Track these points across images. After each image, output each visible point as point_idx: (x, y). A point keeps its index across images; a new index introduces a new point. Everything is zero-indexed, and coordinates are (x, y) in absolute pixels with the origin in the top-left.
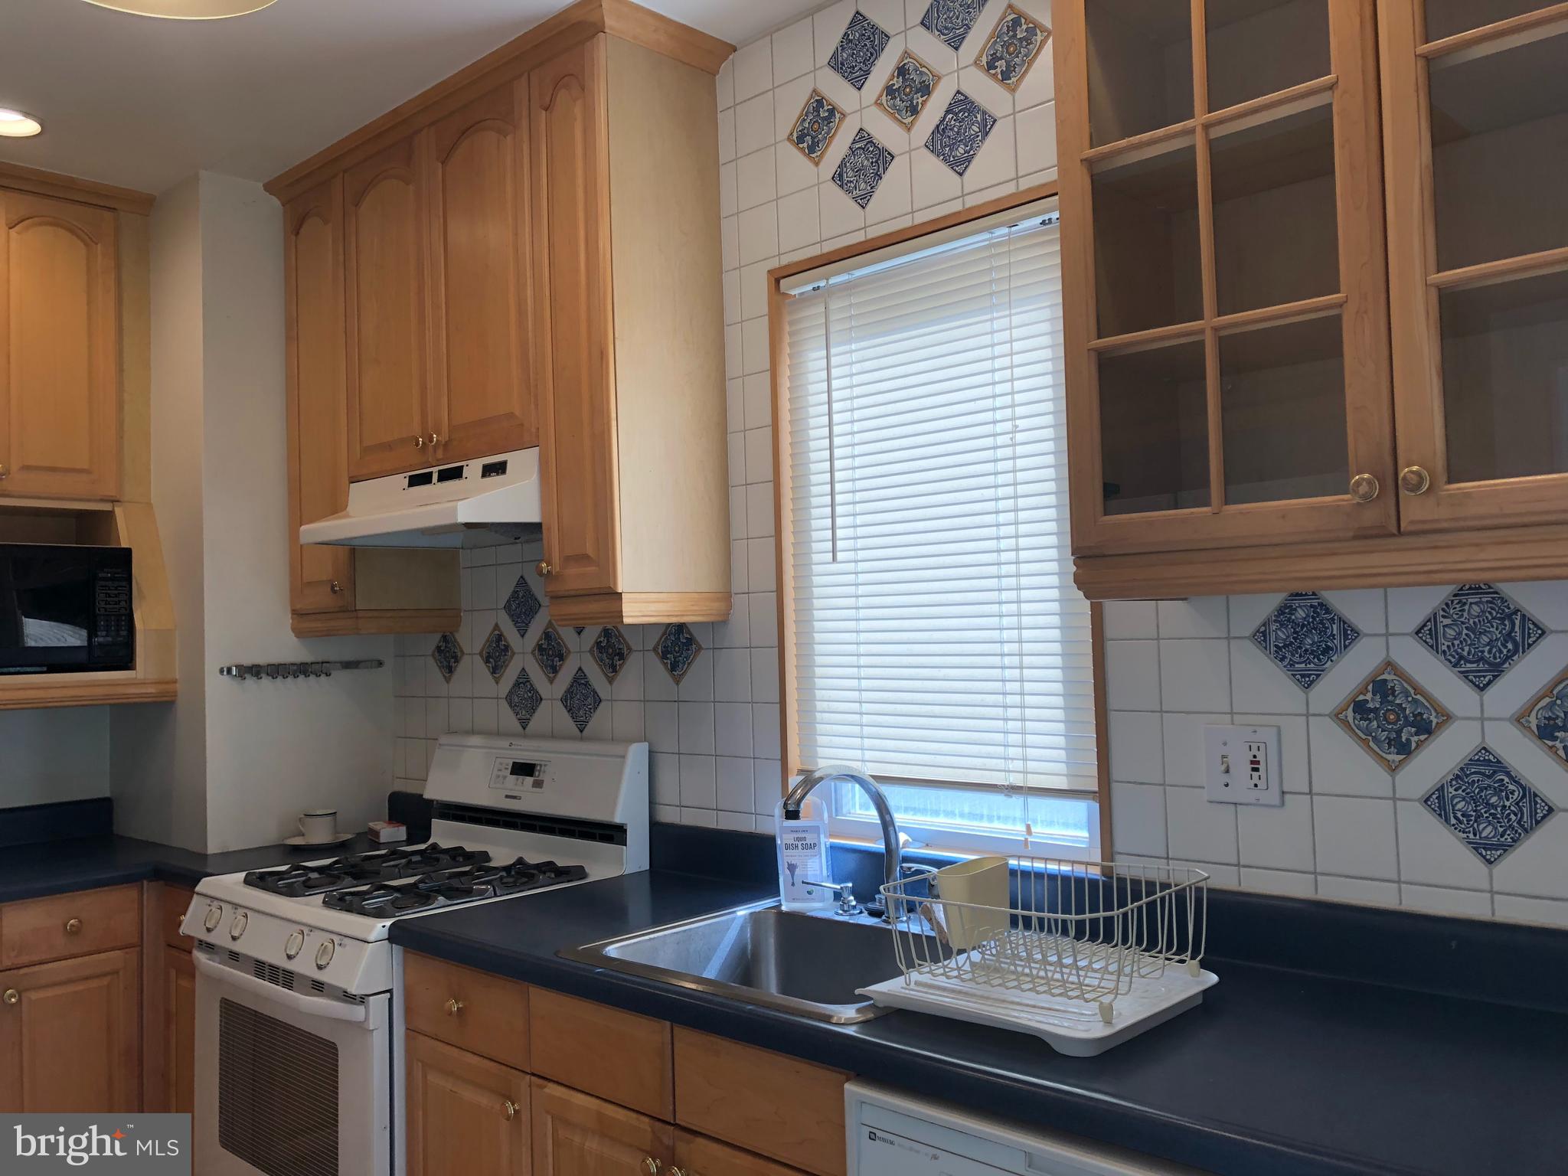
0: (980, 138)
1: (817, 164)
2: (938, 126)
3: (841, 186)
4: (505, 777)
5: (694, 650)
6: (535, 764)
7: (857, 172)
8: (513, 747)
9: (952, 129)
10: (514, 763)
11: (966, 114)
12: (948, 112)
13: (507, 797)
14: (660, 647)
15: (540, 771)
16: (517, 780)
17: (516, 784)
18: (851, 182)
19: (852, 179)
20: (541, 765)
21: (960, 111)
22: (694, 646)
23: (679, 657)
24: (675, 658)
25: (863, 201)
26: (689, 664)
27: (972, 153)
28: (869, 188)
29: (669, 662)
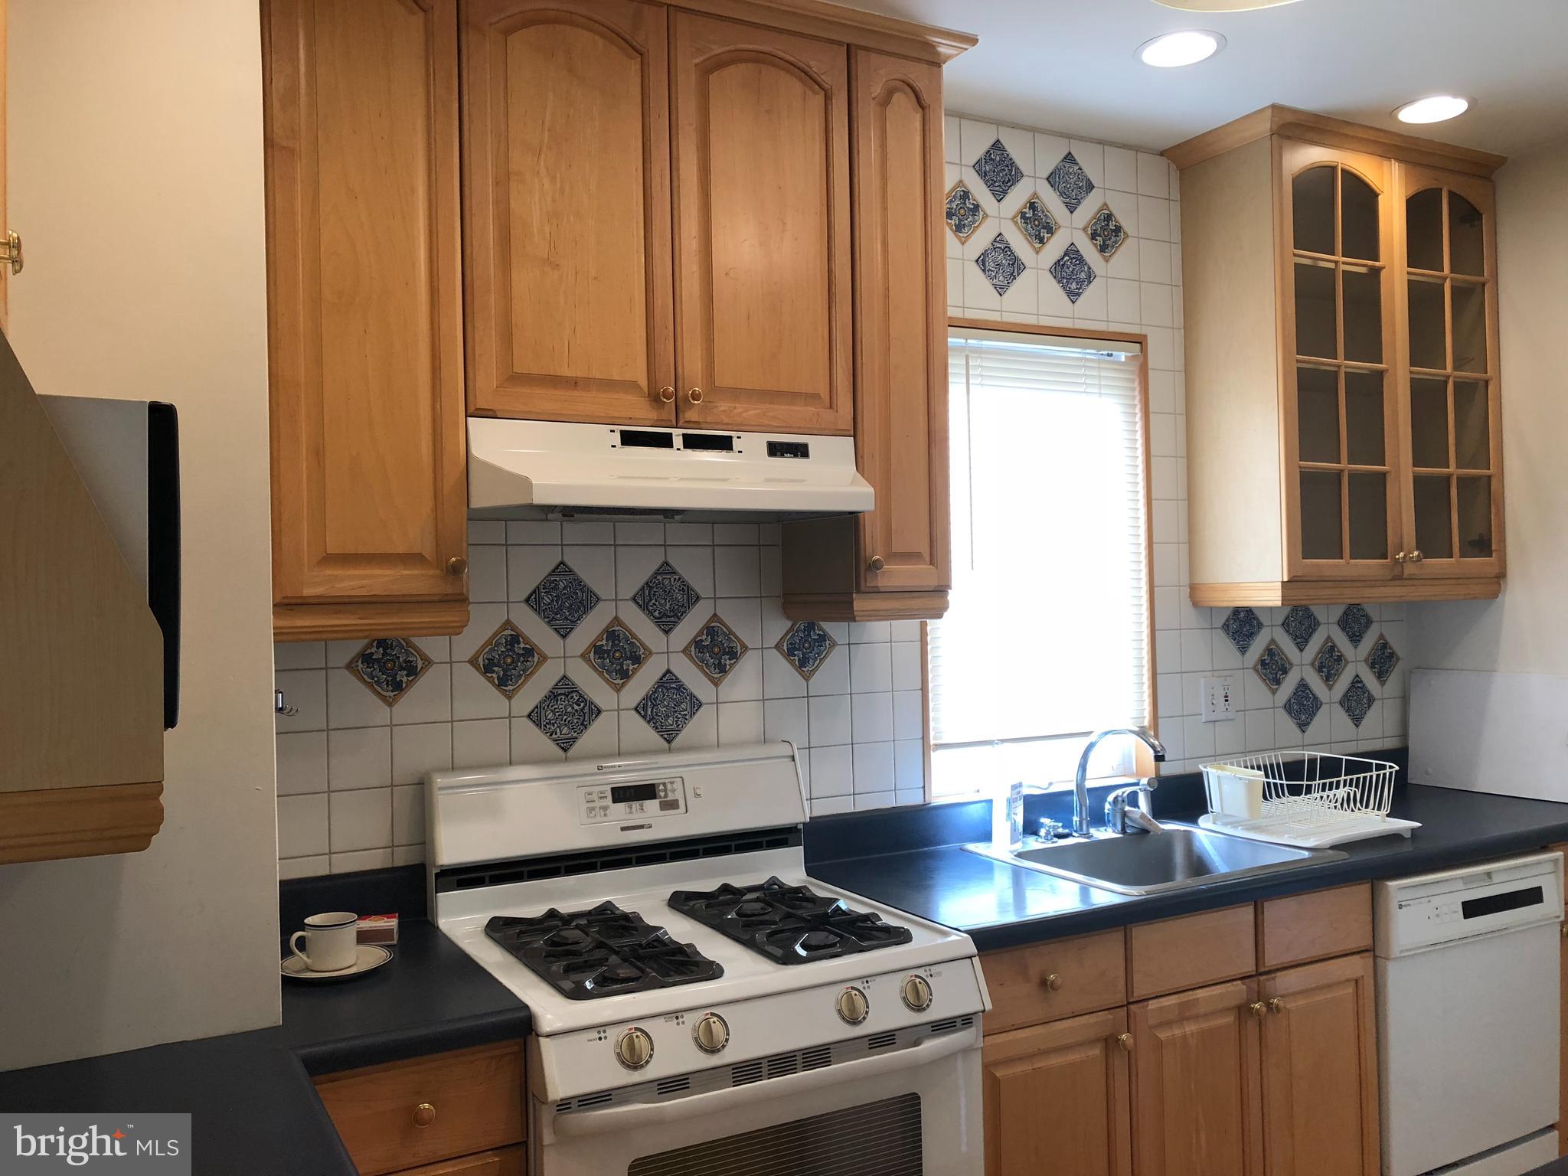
0: (1086, 283)
1: (963, 243)
2: (1059, 261)
3: (984, 270)
4: (605, 808)
5: (828, 646)
6: (653, 785)
7: (997, 265)
8: (604, 770)
9: (1068, 268)
10: (612, 789)
11: (1078, 262)
12: (1066, 254)
13: (623, 829)
14: (785, 644)
15: (665, 790)
16: (631, 807)
17: (631, 813)
18: (992, 271)
19: (993, 269)
20: (664, 784)
21: (1074, 258)
22: (827, 642)
23: (808, 653)
24: (803, 654)
25: (1001, 290)
26: (821, 659)
27: (1081, 291)
28: (1006, 282)
29: (796, 658)
